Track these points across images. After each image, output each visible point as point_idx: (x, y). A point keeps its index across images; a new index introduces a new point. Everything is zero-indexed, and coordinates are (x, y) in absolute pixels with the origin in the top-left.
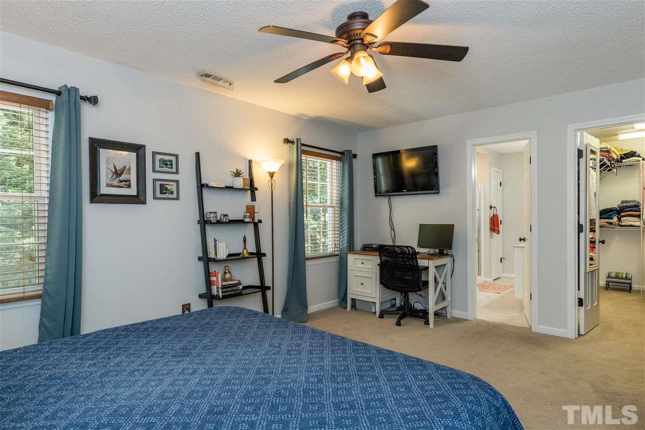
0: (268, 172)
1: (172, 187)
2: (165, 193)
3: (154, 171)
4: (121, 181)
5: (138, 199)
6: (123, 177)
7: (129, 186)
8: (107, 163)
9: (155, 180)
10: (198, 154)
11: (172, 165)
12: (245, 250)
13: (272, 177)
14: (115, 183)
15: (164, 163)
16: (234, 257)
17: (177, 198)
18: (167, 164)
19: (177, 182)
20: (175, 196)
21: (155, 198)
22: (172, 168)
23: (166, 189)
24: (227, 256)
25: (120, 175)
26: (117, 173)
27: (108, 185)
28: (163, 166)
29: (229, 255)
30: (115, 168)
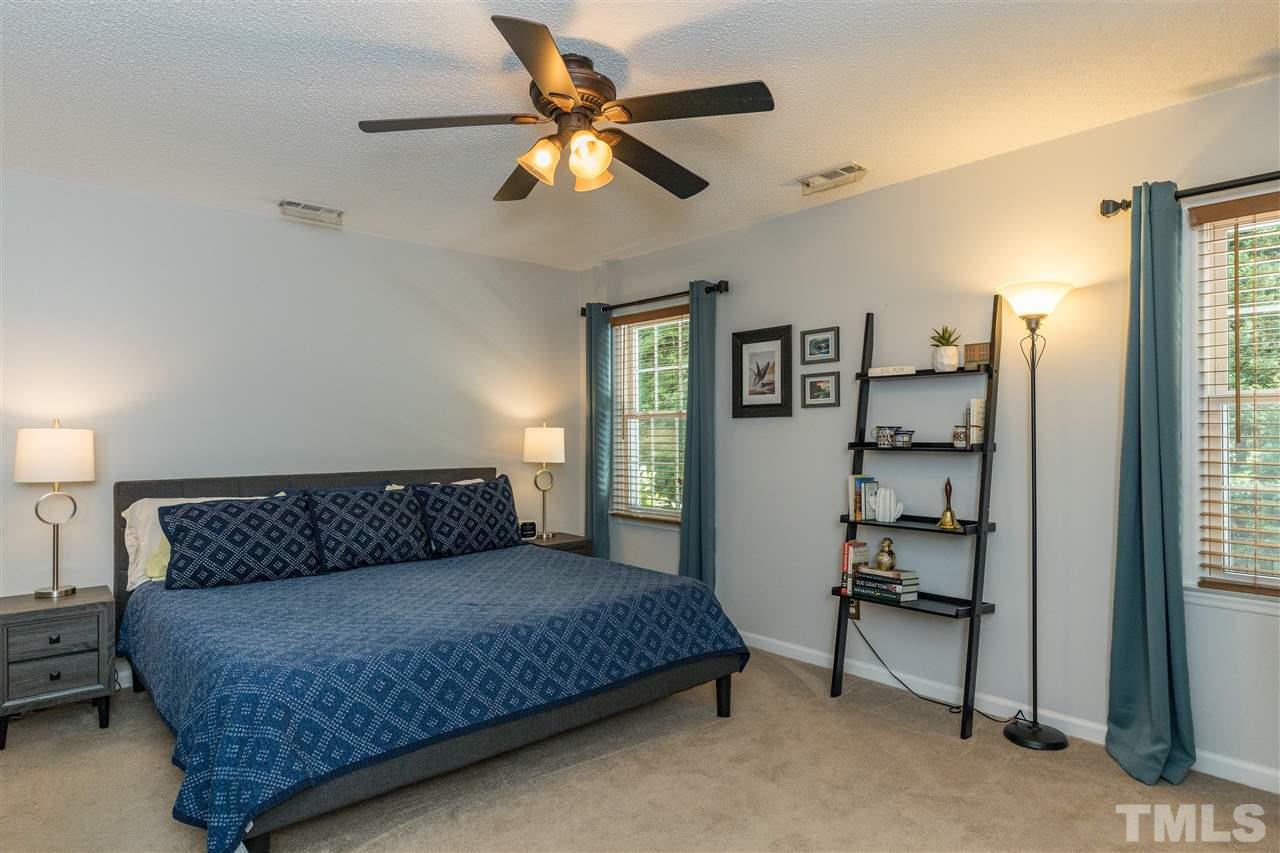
0: (1023, 318)
1: (828, 384)
2: (818, 397)
3: (804, 362)
4: (764, 385)
5: (784, 409)
6: (766, 379)
7: (772, 391)
8: (751, 363)
9: (804, 377)
10: (869, 317)
11: (828, 347)
12: (949, 514)
13: (1033, 331)
14: (758, 388)
15: (817, 346)
16: (912, 523)
17: (837, 404)
18: (820, 348)
19: (837, 375)
20: (832, 400)
21: (804, 406)
22: (828, 352)
23: (819, 389)
24: (898, 520)
25: (763, 377)
26: (761, 374)
27: (752, 393)
28: (815, 351)
29: (903, 518)
30: (758, 367)
